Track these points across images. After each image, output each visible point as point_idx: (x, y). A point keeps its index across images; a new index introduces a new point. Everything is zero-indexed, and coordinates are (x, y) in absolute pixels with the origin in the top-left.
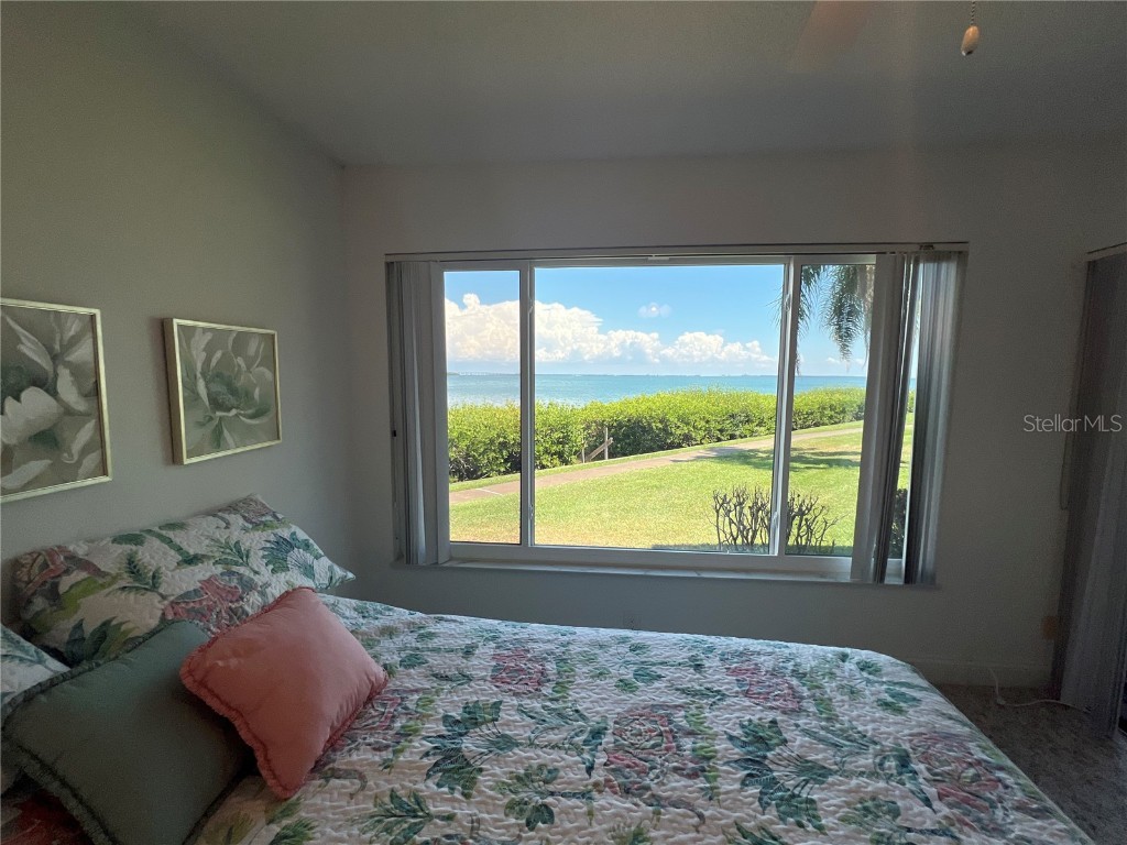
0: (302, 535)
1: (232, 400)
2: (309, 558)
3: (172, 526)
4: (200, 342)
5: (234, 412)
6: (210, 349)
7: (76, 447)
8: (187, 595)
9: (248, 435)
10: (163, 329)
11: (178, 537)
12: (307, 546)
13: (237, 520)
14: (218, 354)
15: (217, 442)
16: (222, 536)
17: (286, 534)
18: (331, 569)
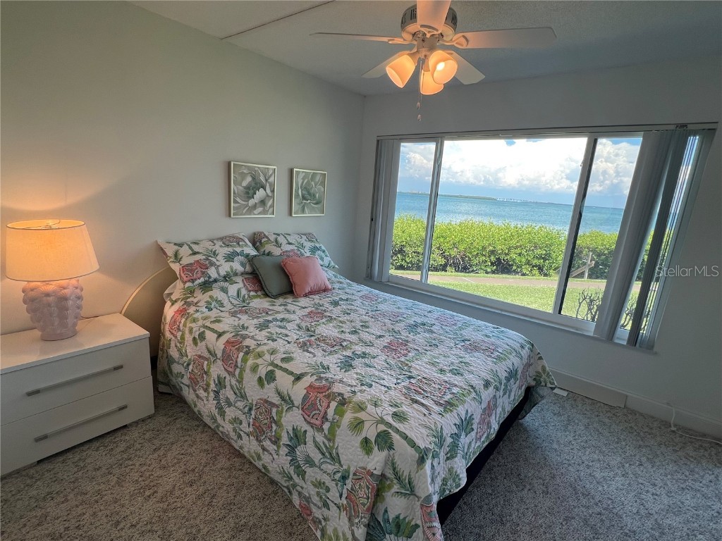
0: (323, 248)
1: (309, 197)
2: (323, 255)
3: (287, 234)
4: (301, 176)
5: (309, 201)
6: (303, 179)
7: (268, 206)
8: (287, 251)
9: (313, 210)
10: (291, 171)
11: (288, 237)
12: (324, 252)
13: (304, 237)
14: (306, 181)
15: (303, 211)
16: (299, 240)
17: (318, 245)
18: (330, 261)
